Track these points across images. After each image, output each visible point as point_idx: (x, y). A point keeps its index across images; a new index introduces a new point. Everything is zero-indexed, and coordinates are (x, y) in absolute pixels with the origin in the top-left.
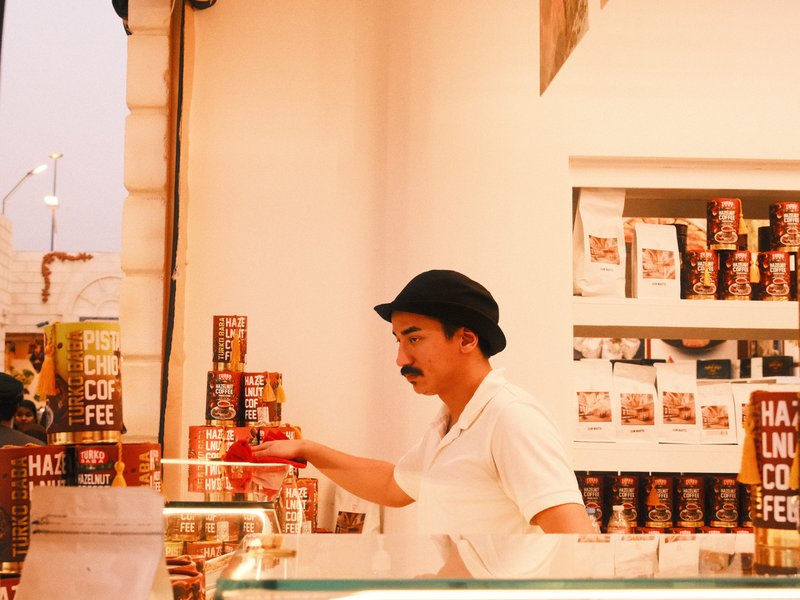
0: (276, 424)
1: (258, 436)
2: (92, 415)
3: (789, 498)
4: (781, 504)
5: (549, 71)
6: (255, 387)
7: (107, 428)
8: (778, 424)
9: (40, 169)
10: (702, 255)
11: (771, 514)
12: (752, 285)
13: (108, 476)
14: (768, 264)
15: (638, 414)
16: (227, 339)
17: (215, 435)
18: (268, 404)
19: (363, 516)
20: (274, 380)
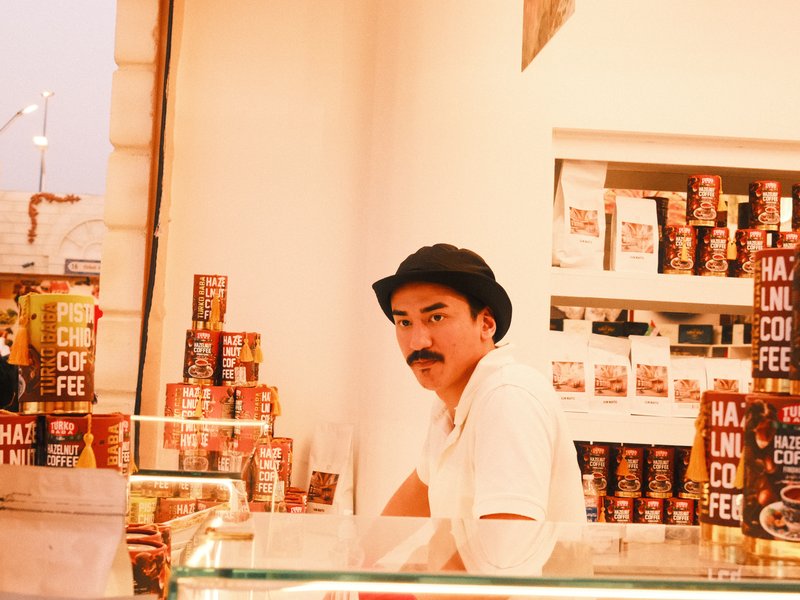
0: (252, 384)
1: (235, 395)
2: (64, 386)
3: (734, 496)
4: (727, 502)
5: (532, 48)
6: (234, 346)
7: (78, 398)
8: (727, 424)
9: (30, 109)
10: (681, 230)
11: (717, 511)
12: (729, 262)
13: (77, 447)
14: (745, 241)
15: (611, 386)
16: (207, 298)
17: (192, 393)
18: (245, 364)
19: (337, 477)
20: (252, 340)
